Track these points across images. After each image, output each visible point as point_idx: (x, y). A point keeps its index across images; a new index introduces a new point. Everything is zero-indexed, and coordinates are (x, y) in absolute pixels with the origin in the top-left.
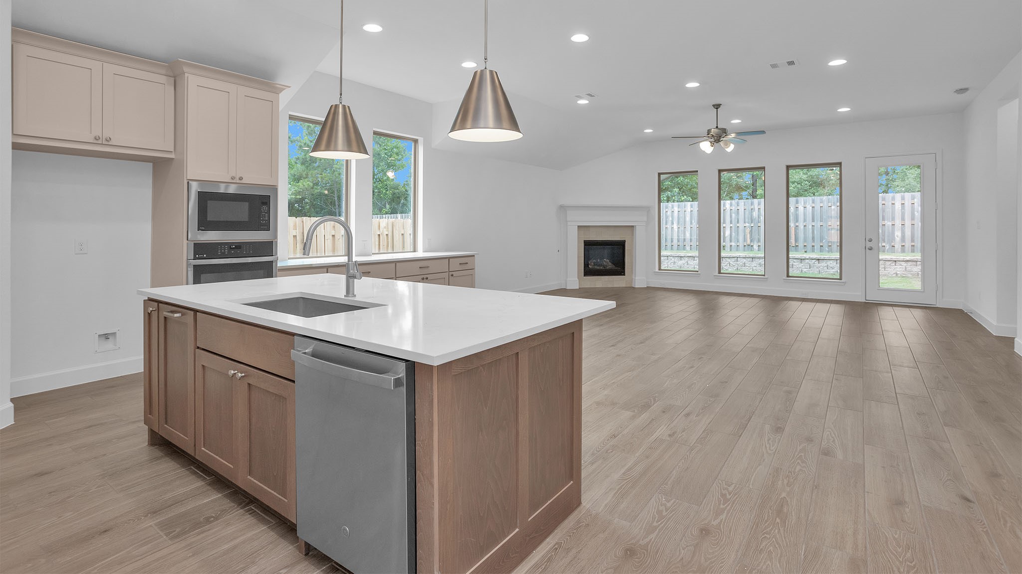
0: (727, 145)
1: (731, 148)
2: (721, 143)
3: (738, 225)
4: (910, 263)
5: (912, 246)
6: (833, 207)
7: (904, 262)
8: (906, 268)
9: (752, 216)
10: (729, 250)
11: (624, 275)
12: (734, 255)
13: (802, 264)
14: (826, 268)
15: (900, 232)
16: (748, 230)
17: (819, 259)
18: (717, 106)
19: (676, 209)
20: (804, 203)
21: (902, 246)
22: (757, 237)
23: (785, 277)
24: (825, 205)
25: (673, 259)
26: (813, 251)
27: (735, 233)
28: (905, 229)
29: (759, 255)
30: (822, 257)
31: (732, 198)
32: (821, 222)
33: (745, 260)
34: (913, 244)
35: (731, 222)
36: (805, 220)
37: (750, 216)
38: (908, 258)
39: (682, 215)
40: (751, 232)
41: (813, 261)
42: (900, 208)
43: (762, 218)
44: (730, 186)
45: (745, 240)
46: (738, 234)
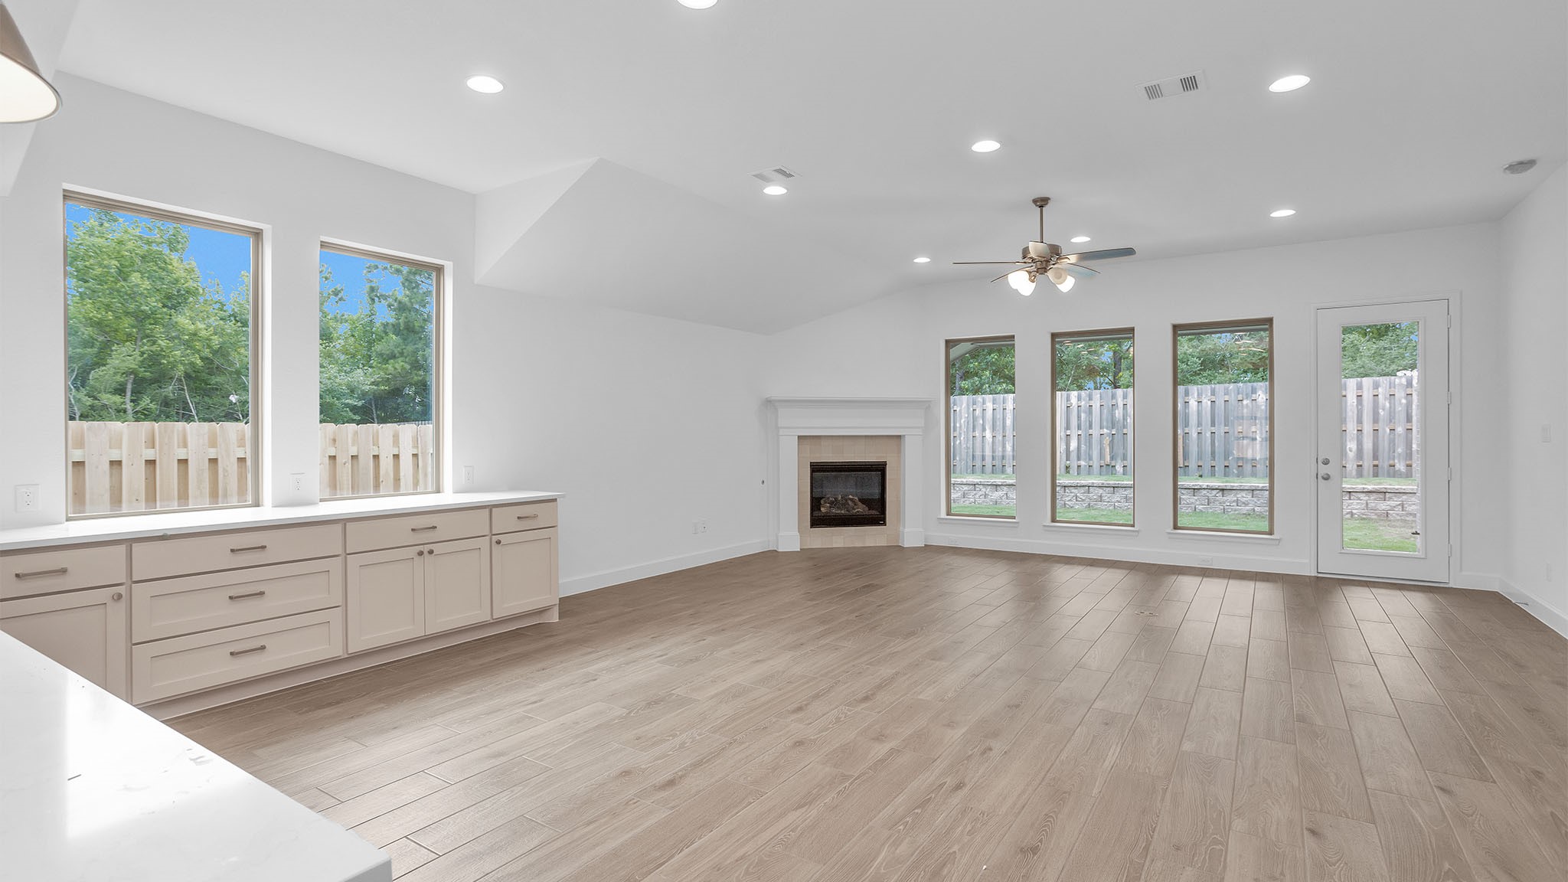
0: (1059, 277)
1: (1067, 285)
2: (1050, 274)
3: (1091, 432)
4: (1373, 496)
5: (1374, 466)
6: (1245, 402)
7: (1364, 495)
8: (1367, 504)
9: (1113, 415)
10: (1076, 474)
11: (884, 524)
12: (1083, 482)
13: (1196, 498)
14: (1235, 504)
15: (1356, 442)
16: (1107, 441)
17: (1223, 490)
18: (1042, 202)
19: (989, 406)
20: (1198, 395)
21: (1358, 466)
22: (1121, 451)
23: (1170, 529)
24: (1232, 398)
25: (984, 490)
26: (1213, 474)
27: (1086, 445)
28: (1362, 437)
29: (1125, 482)
30: (1229, 485)
31: (1080, 388)
32: (1225, 426)
33: (1101, 491)
34: (1376, 462)
35: (1079, 428)
36: (1199, 424)
37: (1110, 417)
38: (1370, 487)
39: (999, 416)
40: (1112, 443)
41: (1214, 492)
42: (1355, 404)
43: (1130, 420)
44: (1078, 367)
45: (1102, 456)
46: (1090, 447)
